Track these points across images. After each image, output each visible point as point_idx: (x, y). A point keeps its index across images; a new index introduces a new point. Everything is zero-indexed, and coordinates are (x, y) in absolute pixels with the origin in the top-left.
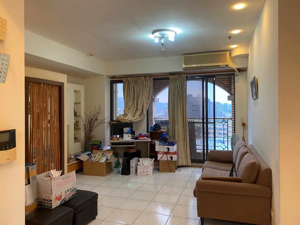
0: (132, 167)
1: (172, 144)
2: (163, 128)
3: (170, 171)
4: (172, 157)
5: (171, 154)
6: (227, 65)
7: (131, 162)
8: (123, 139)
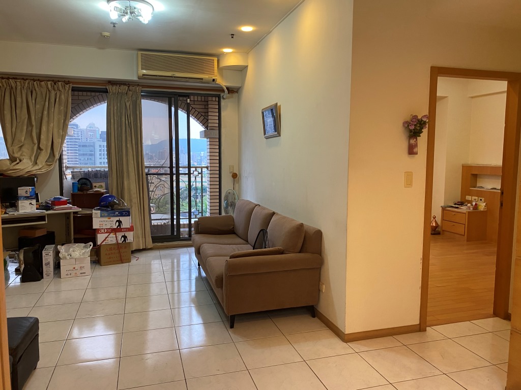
0: (48, 264)
1: (126, 214)
2: (97, 186)
3: (122, 261)
4: (125, 237)
5: (124, 231)
6: (214, 80)
7: (44, 254)
8: (18, 211)
